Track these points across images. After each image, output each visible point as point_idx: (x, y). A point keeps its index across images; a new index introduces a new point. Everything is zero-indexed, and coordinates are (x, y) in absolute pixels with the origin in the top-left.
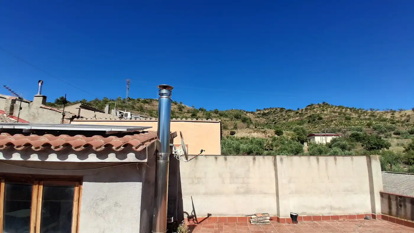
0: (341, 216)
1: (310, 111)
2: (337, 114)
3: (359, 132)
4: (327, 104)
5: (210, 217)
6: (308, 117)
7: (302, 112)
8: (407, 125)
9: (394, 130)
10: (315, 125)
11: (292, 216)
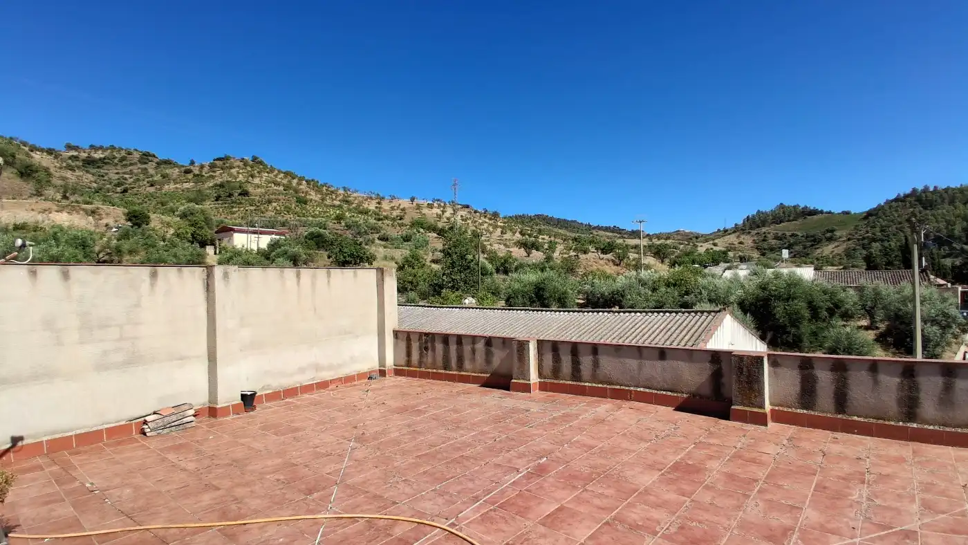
0: (332, 381)
1: (222, 172)
2: (281, 188)
3: (321, 230)
4: (261, 163)
5: (20, 444)
6: (216, 185)
7: (201, 171)
8: (401, 225)
9: (380, 232)
10: (233, 207)
11: (244, 397)
